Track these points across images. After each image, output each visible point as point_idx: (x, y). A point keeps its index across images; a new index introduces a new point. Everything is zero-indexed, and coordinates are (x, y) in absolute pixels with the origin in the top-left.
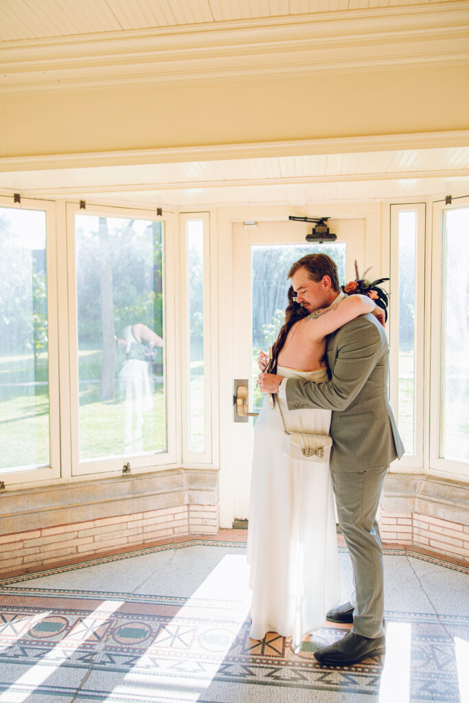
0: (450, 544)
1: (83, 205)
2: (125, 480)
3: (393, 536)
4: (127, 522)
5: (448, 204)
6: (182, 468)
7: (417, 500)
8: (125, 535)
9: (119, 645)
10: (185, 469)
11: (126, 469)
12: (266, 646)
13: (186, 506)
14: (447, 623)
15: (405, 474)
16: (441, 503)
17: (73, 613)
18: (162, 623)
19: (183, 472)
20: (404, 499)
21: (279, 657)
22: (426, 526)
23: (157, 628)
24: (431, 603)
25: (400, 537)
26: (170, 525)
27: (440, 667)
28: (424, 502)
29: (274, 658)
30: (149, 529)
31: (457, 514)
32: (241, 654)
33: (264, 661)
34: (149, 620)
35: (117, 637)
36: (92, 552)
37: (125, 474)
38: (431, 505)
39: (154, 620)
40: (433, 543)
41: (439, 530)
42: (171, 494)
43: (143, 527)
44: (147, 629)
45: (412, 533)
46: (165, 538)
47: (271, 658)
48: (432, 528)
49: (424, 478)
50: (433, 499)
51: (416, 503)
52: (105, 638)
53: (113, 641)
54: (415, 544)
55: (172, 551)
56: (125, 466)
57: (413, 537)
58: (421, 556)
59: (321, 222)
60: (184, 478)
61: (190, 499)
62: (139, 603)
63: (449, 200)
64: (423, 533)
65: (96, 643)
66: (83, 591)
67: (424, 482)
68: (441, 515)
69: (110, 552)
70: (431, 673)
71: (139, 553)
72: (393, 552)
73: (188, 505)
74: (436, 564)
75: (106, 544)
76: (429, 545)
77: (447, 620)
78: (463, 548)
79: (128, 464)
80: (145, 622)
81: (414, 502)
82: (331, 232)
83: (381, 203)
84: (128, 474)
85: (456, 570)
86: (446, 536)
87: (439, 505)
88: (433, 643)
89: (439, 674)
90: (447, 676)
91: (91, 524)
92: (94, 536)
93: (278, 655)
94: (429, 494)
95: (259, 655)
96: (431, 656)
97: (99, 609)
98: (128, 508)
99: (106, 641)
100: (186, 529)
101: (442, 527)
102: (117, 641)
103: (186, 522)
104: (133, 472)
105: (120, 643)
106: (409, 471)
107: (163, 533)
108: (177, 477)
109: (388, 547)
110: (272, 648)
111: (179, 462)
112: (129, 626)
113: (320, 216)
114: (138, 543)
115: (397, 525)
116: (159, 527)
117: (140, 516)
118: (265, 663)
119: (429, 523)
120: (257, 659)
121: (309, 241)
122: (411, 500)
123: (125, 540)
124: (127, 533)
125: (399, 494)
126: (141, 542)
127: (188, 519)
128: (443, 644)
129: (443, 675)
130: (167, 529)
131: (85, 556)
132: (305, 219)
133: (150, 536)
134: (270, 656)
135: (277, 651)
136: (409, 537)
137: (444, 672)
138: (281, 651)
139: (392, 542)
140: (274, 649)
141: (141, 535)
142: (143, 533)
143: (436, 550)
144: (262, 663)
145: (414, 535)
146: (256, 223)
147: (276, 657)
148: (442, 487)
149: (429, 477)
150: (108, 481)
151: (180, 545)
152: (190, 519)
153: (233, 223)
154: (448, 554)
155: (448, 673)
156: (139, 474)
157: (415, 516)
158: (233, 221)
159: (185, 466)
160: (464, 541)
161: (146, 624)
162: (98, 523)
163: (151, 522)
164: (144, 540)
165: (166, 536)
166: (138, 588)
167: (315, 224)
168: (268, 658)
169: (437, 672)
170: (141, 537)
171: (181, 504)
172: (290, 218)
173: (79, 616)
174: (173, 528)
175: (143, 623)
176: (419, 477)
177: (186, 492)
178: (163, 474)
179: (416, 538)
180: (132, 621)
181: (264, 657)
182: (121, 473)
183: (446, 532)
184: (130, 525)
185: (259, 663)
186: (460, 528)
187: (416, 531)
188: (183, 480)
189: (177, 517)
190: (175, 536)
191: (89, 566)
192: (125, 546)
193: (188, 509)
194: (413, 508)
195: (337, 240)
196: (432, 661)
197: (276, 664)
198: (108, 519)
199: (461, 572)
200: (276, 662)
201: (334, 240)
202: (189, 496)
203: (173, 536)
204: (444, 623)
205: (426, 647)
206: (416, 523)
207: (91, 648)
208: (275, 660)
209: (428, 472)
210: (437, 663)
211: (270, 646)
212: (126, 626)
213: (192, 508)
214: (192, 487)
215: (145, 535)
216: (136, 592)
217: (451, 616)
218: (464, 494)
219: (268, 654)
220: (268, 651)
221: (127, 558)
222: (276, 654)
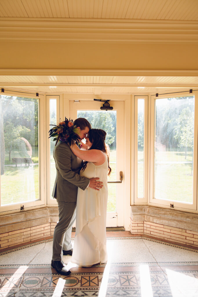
0: (159, 233)
1: (3, 90)
2: (22, 213)
3: (136, 231)
4: (23, 232)
5: (157, 97)
6: (47, 207)
7: (145, 216)
8: (23, 238)
9: (26, 288)
10: (49, 207)
11: (22, 208)
12: (91, 282)
13: (49, 224)
14: (161, 265)
15: (140, 205)
16: (155, 217)
17: (2, 275)
18: (44, 276)
19: (48, 208)
20: (141, 216)
21: (97, 286)
22: (149, 226)
23: (42, 279)
24: (154, 258)
25: (139, 231)
26: (42, 232)
27: (161, 284)
28: (148, 216)
29: (95, 287)
30: (33, 235)
31: (161, 221)
32: (81, 286)
33: (91, 289)
34: (38, 275)
35: (25, 285)
36: (7, 247)
37: (22, 210)
38: (151, 218)
39: (40, 275)
40: (152, 233)
41: (154, 228)
42: (43, 218)
43: (30, 234)
44: (38, 279)
45: (144, 229)
46: (40, 238)
47: (94, 287)
48: (152, 227)
49: (148, 207)
50: (152, 215)
51: (145, 217)
52: (19, 285)
53: (23, 287)
54: (145, 234)
55: (44, 243)
56: (22, 207)
57: (144, 231)
58: (148, 239)
59: (107, 102)
60: (48, 211)
61: (51, 220)
62: (32, 268)
63: (157, 95)
64: (148, 229)
65: (15, 288)
66: (6, 265)
67: (148, 208)
68: (155, 221)
69: (15, 246)
70: (158, 287)
71: (29, 245)
72: (137, 238)
73: (50, 223)
74: (154, 241)
75: (14, 243)
76: (150, 234)
77: (161, 264)
78: (164, 234)
79: (23, 206)
80: (37, 276)
81: (144, 217)
82: (110, 106)
83: (131, 95)
84: (23, 210)
85: (161, 243)
86: (157, 230)
87: (154, 217)
88: (157, 274)
89: (161, 287)
90: (164, 287)
91: (7, 234)
92: (8, 240)
93: (96, 285)
94: (150, 213)
95: (88, 286)
96: (157, 280)
97: (16, 273)
98: (24, 226)
99: (20, 287)
100: (49, 233)
101: (155, 226)
102: (25, 286)
103: (49, 230)
104: (25, 209)
105: (26, 287)
106: (142, 204)
107: (39, 236)
108: (45, 211)
109: (134, 236)
111: (45, 204)
112: (30, 279)
113: (107, 99)
114: (28, 241)
115: (138, 226)
116: (38, 233)
117: (29, 229)
120: (88, 288)
121: (102, 109)
122: (143, 216)
123: (22, 240)
124: (23, 237)
125: (138, 214)
126: (30, 241)
127: (50, 229)
128: (160, 274)
129: (162, 287)
130: (41, 234)
131: (4, 249)
132: (100, 100)
133: (33, 237)
134: (93, 286)
135: (95, 284)
136: (142, 231)
137: (162, 286)
139: (136, 233)
140: (94, 283)
141: (30, 238)
142: (31, 236)
143: (153, 236)
145: (145, 230)
146: (79, 101)
147: (95, 286)
148: (155, 210)
149: (150, 206)
150: (14, 214)
151: (47, 241)
152: (51, 229)
153: (69, 101)
154: (158, 237)
155: (164, 286)
156: (28, 210)
157: (145, 222)
158: (70, 100)
159: (48, 206)
160: (164, 231)
161: (37, 277)
162: (10, 233)
163: (34, 231)
164: (31, 240)
165: (40, 237)
166: (31, 261)
167: (104, 102)
169: (160, 286)
170: (29, 239)
171: (47, 222)
172: (94, 100)
173: (5, 277)
174: (44, 233)
175: (35, 277)
176: (146, 206)
177: (49, 217)
178: (39, 210)
179: (145, 231)
180: (30, 276)
181: (91, 287)
182: (20, 210)
183: (157, 228)
184: (24, 233)
185: (89, 290)
186: (162, 226)
187: (145, 228)
188: (48, 212)
189: (45, 228)
190: (45, 237)
191: (7, 253)
192: (22, 243)
193: (50, 224)
194: (144, 219)
195: (113, 110)
196: (157, 282)
198: (15, 231)
199: (164, 244)
200: (96, 289)
201: (112, 109)
202: (50, 219)
203: (43, 237)
204: (160, 265)
205: (155, 276)
206: (145, 225)
207: (13, 291)
209: (149, 204)
210: (160, 282)
212: (28, 279)
213: (52, 224)
214: (52, 215)
215: (31, 237)
216: (31, 264)
217: (162, 262)
218: (163, 213)
219: (92, 285)
220: (92, 284)
221: (24, 248)
222: (95, 285)
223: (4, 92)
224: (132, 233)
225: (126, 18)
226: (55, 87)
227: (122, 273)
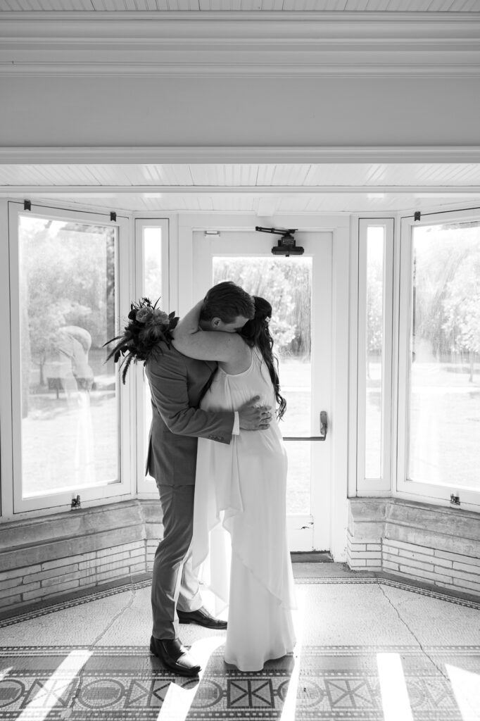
0: (420, 569)
1: (27, 205)
2: (75, 515)
3: (363, 563)
4: (78, 563)
5: (417, 221)
6: (137, 499)
7: (387, 524)
8: (77, 577)
9: (89, 709)
10: (141, 500)
11: (76, 502)
12: (253, 696)
13: (144, 542)
14: (433, 654)
15: (372, 498)
16: (412, 527)
17: (28, 674)
18: (134, 678)
19: (139, 503)
20: (374, 524)
21: (269, 707)
22: (395, 551)
23: (129, 685)
24: (412, 633)
25: (370, 563)
26: (126, 563)
27: (436, 704)
28: (394, 526)
29: (264, 710)
30: (103, 569)
31: (428, 538)
32: (228, 707)
33: (254, 714)
34: (118, 676)
35: (84, 699)
36: (40, 599)
37: (74, 508)
38: (401, 531)
39: (123, 676)
40: (402, 569)
41: (410, 555)
42: (127, 529)
43: (96, 567)
44: (117, 687)
45: (382, 559)
46: (119, 578)
47: (261, 710)
48: (403, 553)
49: (393, 502)
50: (403, 523)
51: (386, 528)
52: (71, 702)
53: (81, 705)
54: (384, 570)
55: (130, 592)
56: (74, 500)
57: (382, 563)
58: (393, 583)
59: (288, 234)
60: (139, 510)
61: (148, 533)
62: (103, 656)
63: (417, 216)
64: (393, 558)
65: (61, 709)
66: (35, 647)
67: (392, 506)
68: (411, 539)
69: (57, 598)
70: (428, 712)
71: (93, 596)
72: (364, 580)
73: (146, 540)
74: (409, 590)
75: (55, 589)
76: (399, 571)
77: (432, 651)
78: (434, 572)
79: (78, 497)
80: (114, 679)
81: (384, 527)
82: (297, 246)
83: (350, 216)
84: (77, 508)
85: (429, 596)
86: (417, 560)
87: (410, 529)
88: (423, 678)
89: (436, 712)
90: (444, 714)
91: (38, 568)
92: (41, 581)
93: (268, 705)
94: (398, 518)
95: (248, 707)
96: (424, 693)
97: (61, 667)
98: (80, 547)
99: (72, 706)
100: (143, 566)
101: (412, 552)
102: (85, 705)
103: (143, 559)
104: (83, 506)
105: (89, 706)
106: (377, 494)
107: (118, 572)
108: (133, 510)
109: (358, 575)
110: (260, 697)
111: (133, 492)
112: (96, 685)
113: (288, 227)
114: (91, 585)
115: (366, 551)
116: (114, 566)
117: (93, 555)
118: (255, 717)
119: (399, 549)
120: (246, 712)
121: (275, 254)
122: (381, 525)
123: (76, 584)
124: (78, 575)
125: (369, 519)
126: (94, 585)
127: (145, 555)
128: (433, 678)
129: (440, 712)
130: (123, 567)
131: (32, 604)
132: (272, 231)
133: (103, 576)
134: (259, 707)
135: (265, 701)
136: (378, 563)
137: (440, 709)
138: (270, 701)
139: (362, 569)
140: (263, 699)
141: (94, 577)
142: (96, 574)
143: (405, 576)
144: (252, 716)
145: (384, 561)
146: (218, 233)
147: (266, 707)
148: (411, 511)
149: (398, 500)
150: (56, 518)
151: (138, 585)
152: (148, 556)
153: (193, 232)
154: (418, 579)
155: (445, 710)
156: (90, 508)
157: (385, 541)
158: (195, 230)
159: (139, 497)
160: (434, 565)
161: (114, 681)
162: (46, 566)
163: (104, 561)
164: (97, 582)
165: (120, 576)
166: (99, 638)
167: (282, 236)
168: (257, 710)
169: (434, 710)
170: (93, 579)
171: (138, 539)
172: (257, 229)
173: (35, 678)
174: (129, 566)
175: (111, 680)
176: (387, 501)
177: (144, 526)
178: (117, 507)
179: (385, 564)
180: (98, 678)
181: (253, 710)
182: (69, 508)
183: (417, 557)
184: (82, 566)
185: (248, 717)
186: (431, 552)
187: (385, 556)
188: (139, 512)
189: (133, 554)
190: (132, 574)
191: (37, 616)
192: (76, 589)
193: (145, 544)
194: (383, 533)
195: (304, 254)
196: (426, 698)
197: (267, 717)
198: (58, 561)
199: (435, 597)
200: (267, 714)
201: (301, 254)
202: (146, 530)
203: (129, 575)
204: (429, 654)
205: (417, 683)
206: (385, 549)
207: (56, 716)
208: (266, 712)
209: (396, 495)
210: (432, 700)
211: (257, 696)
212: (93, 686)
213: (149, 543)
214: (150, 520)
215: (98, 576)
216: (98, 644)
217: (434, 647)
218: (434, 517)
219: (257, 705)
220: (256, 701)
221: (80, 604)
222: (265, 704)
223: (30, 209)
224: (352, 569)
225: (347, 9)
226: (158, 195)
227: (333, 674)
